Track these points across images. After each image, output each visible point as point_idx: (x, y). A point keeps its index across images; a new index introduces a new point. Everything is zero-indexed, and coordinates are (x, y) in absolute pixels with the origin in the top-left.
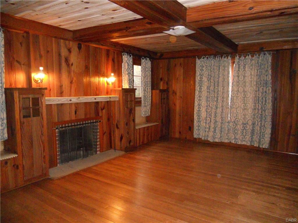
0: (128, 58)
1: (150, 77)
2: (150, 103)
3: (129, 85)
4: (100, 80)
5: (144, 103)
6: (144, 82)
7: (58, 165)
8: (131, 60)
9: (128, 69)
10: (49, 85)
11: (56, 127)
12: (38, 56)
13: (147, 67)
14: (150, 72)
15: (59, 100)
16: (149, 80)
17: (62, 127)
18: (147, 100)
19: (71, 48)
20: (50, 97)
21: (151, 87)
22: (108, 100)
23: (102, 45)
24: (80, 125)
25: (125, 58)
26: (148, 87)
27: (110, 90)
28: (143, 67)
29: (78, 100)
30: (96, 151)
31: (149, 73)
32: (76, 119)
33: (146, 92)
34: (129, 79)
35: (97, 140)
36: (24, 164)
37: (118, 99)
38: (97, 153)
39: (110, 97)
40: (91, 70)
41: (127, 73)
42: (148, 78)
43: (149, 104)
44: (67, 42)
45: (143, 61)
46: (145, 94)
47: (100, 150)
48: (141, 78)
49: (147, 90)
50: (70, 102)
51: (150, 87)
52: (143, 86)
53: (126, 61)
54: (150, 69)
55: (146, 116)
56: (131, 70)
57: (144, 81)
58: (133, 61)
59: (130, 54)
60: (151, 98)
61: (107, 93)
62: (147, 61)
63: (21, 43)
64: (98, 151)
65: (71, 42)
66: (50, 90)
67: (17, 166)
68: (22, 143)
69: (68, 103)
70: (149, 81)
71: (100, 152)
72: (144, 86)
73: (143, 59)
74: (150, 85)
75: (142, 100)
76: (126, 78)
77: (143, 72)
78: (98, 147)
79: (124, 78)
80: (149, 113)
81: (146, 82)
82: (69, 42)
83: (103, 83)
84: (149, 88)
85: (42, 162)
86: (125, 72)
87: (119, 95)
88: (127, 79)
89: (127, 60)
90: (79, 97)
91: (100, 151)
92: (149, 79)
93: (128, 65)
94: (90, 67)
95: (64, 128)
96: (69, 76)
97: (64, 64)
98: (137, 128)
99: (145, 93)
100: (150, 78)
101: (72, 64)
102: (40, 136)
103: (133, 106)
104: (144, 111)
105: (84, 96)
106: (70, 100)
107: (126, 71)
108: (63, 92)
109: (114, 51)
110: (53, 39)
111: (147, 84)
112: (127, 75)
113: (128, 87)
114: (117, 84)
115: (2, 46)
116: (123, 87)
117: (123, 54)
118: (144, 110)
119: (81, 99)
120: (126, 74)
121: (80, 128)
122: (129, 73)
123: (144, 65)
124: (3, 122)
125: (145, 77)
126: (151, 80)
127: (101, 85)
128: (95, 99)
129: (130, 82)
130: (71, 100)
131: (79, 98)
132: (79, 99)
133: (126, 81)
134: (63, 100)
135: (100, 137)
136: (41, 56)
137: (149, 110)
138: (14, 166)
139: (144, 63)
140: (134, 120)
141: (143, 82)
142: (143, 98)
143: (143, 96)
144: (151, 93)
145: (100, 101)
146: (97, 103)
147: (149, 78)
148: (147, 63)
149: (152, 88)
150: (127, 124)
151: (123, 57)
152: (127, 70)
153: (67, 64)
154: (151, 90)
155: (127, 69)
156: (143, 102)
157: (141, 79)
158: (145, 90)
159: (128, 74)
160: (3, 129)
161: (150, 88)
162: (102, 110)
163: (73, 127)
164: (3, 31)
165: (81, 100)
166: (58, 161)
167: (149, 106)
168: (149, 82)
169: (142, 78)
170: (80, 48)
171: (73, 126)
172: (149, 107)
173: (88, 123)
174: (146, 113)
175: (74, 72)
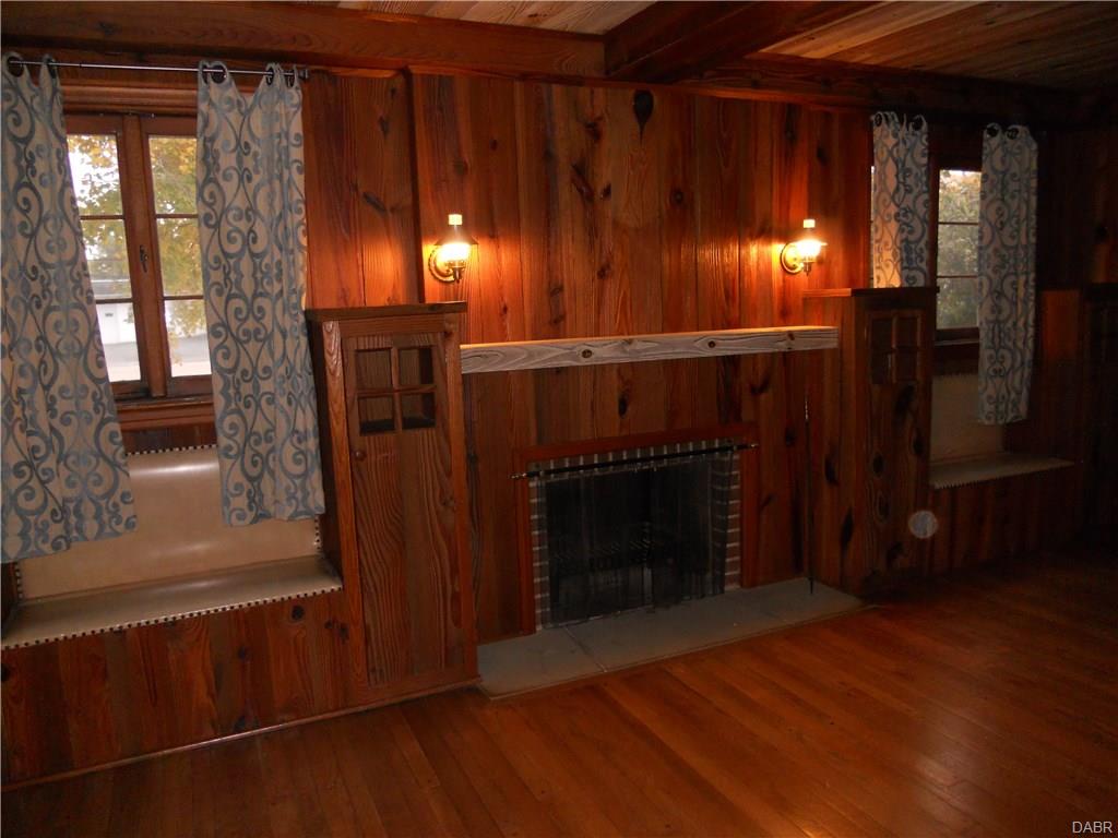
0: (900, 135)
1: (1033, 223)
2: (1029, 356)
3: (906, 272)
4: (748, 253)
5: (991, 357)
6: (996, 250)
7: (539, 628)
8: (922, 144)
9: (897, 189)
10: (501, 287)
11: (533, 469)
12: (450, 167)
13: (1014, 175)
14: (1034, 200)
15: (531, 356)
16: (1024, 241)
17: (559, 471)
18: (1010, 344)
19: (600, 118)
20: (503, 341)
21: (1032, 276)
22: (783, 346)
23: (756, 85)
24: (645, 460)
25: (887, 136)
26: (1016, 274)
27: (800, 302)
28: (992, 176)
29: (625, 352)
30: (720, 582)
31: (1025, 205)
32: (624, 433)
33: (1005, 304)
34: (906, 240)
35: (725, 529)
36: (369, 620)
37: (833, 344)
38: (723, 591)
39: (791, 335)
40: (698, 210)
41: (893, 213)
42: (1018, 231)
43: (1023, 363)
44: (584, 92)
45: (992, 144)
46: (1000, 312)
47: (741, 575)
48: (980, 231)
49: (1009, 291)
50: (584, 362)
51: (1027, 273)
52: (989, 271)
53: (890, 153)
54: (1034, 183)
55: (1001, 422)
56: (916, 197)
57: (997, 243)
58: (929, 148)
59: (918, 117)
60: (1031, 331)
61: (785, 316)
62: (1019, 143)
63: (383, 123)
64: (732, 580)
65: (600, 92)
66: (505, 309)
67: (344, 629)
68: (358, 536)
69: (575, 364)
70: (1026, 247)
71: (742, 585)
72: (995, 271)
73: (993, 133)
74: (1031, 265)
75: (984, 341)
76: (887, 238)
77: (992, 202)
78: (728, 560)
79: (878, 237)
80: (1023, 408)
81: (1004, 252)
82: (592, 92)
83: (762, 266)
84: (1022, 279)
85: (446, 619)
86: (882, 209)
87: (842, 324)
88: (890, 244)
89: (897, 144)
90: (627, 337)
91: (740, 580)
92: (1026, 237)
93: (903, 171)
94: (698, 197)
95: (566, 476)
96: (592, 245)
97: (566, 194)
98: (938, 485)
99: (996, 309)
100: (1032, 231)
101: (607, 192)
102: (437, 513)
103: (919, 377)
104: (990, 397)
105: (663, 332)
106: (587, 354)
107: (888, 200)
108: (563, 317)
109: (828, 109)
110: (518, 85)
111: (1012, 261)
112: (893, 221)
113: (897, 284)
114: (839, 269)
115: (294, 142)
116: (875, 280)
117: (873, 118)
118: (991, 391)
119: (639, 346)
120: (889, 215)
121: (642, 472)
122: (907, 211)
123: (999, 166)
124: (302, 447)
125: (998, 228)
126: (1033, 240)
127: (754, 274)
128: (712, 344)
129: (913, 256)
130: (589, 351)
131: (630, 342)
132: (628, 348)
133: (890, 253)
134: (550, 355)
135: (741, 519)
136: (461, 169)
137: (1019, 393)
138: (328, 625)
139: (999, 153)
140: (921, 446)
141: (990, 250)
142: (987, 335)
143: (988, 322)
144: (1031, 304)
145: (745, 355)
146: (732, 361)
147: (1024, 227)
148: (1016, 151)
149: (1037, 280)
150: (878, 465)
151: (877, 131)
152: (893, 198)
153: (581, 191)
154: (1032, 291)
155: (892, 190)
156: (985, 353)
157: (981, 238)
158: (998, 293)
159: (897, 215)
160: (305, 475)
161: (1032, 283)
162: (756, 391)
163: (611, 467)
164: (302, 79)
165: (638, 352)
166: (538, 611)
167: (1019, 374)
168: (1022, 252)
169: (987, 230)
170: (643, 112)
171: (609, 464)
172: (1019, 380)
173: (685, 454)
174: (1002, 408)
175: (616, 224)
